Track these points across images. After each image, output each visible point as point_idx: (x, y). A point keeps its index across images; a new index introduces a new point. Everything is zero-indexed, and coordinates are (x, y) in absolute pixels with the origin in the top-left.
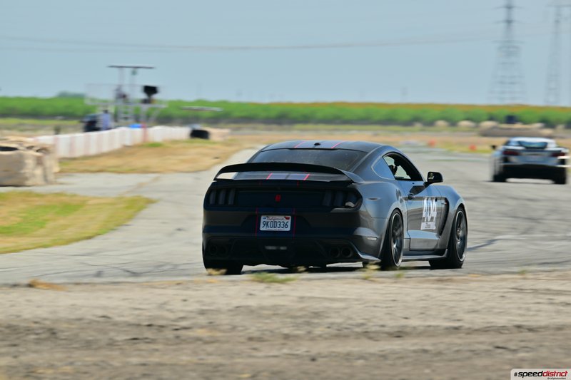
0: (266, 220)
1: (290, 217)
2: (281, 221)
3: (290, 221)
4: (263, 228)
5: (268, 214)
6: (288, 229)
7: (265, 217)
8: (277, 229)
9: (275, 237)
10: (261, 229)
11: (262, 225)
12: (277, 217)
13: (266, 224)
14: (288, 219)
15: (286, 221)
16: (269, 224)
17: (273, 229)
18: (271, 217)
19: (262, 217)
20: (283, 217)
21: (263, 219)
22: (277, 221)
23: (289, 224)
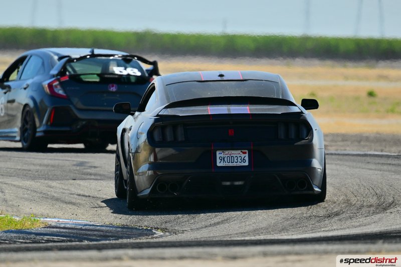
0: (222, 155)
1: (247, 151)
2: (238, 156)
3: (247, 155)
4: (219, 164)
5: (224, 148)
6: (247, 164)
7: (221, 152)
8: (235, 164)
9: (233, 172)
10: (218, 164)
11: (218, 161)
12: (233, 152)
13: (223, 159)
14: (245, 153)
15: (243, 156)
16: (226, 159)
17: (231, 164)
18: (227, 152)
19: (218, 153)
20: (239, 152)
21: (219, 154)
22: (234, 156)
23: (247, 159)
